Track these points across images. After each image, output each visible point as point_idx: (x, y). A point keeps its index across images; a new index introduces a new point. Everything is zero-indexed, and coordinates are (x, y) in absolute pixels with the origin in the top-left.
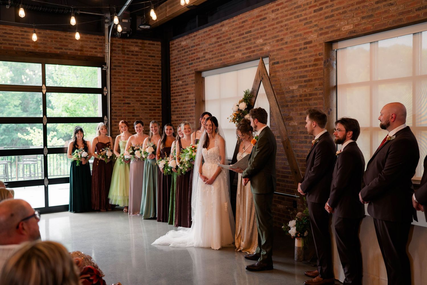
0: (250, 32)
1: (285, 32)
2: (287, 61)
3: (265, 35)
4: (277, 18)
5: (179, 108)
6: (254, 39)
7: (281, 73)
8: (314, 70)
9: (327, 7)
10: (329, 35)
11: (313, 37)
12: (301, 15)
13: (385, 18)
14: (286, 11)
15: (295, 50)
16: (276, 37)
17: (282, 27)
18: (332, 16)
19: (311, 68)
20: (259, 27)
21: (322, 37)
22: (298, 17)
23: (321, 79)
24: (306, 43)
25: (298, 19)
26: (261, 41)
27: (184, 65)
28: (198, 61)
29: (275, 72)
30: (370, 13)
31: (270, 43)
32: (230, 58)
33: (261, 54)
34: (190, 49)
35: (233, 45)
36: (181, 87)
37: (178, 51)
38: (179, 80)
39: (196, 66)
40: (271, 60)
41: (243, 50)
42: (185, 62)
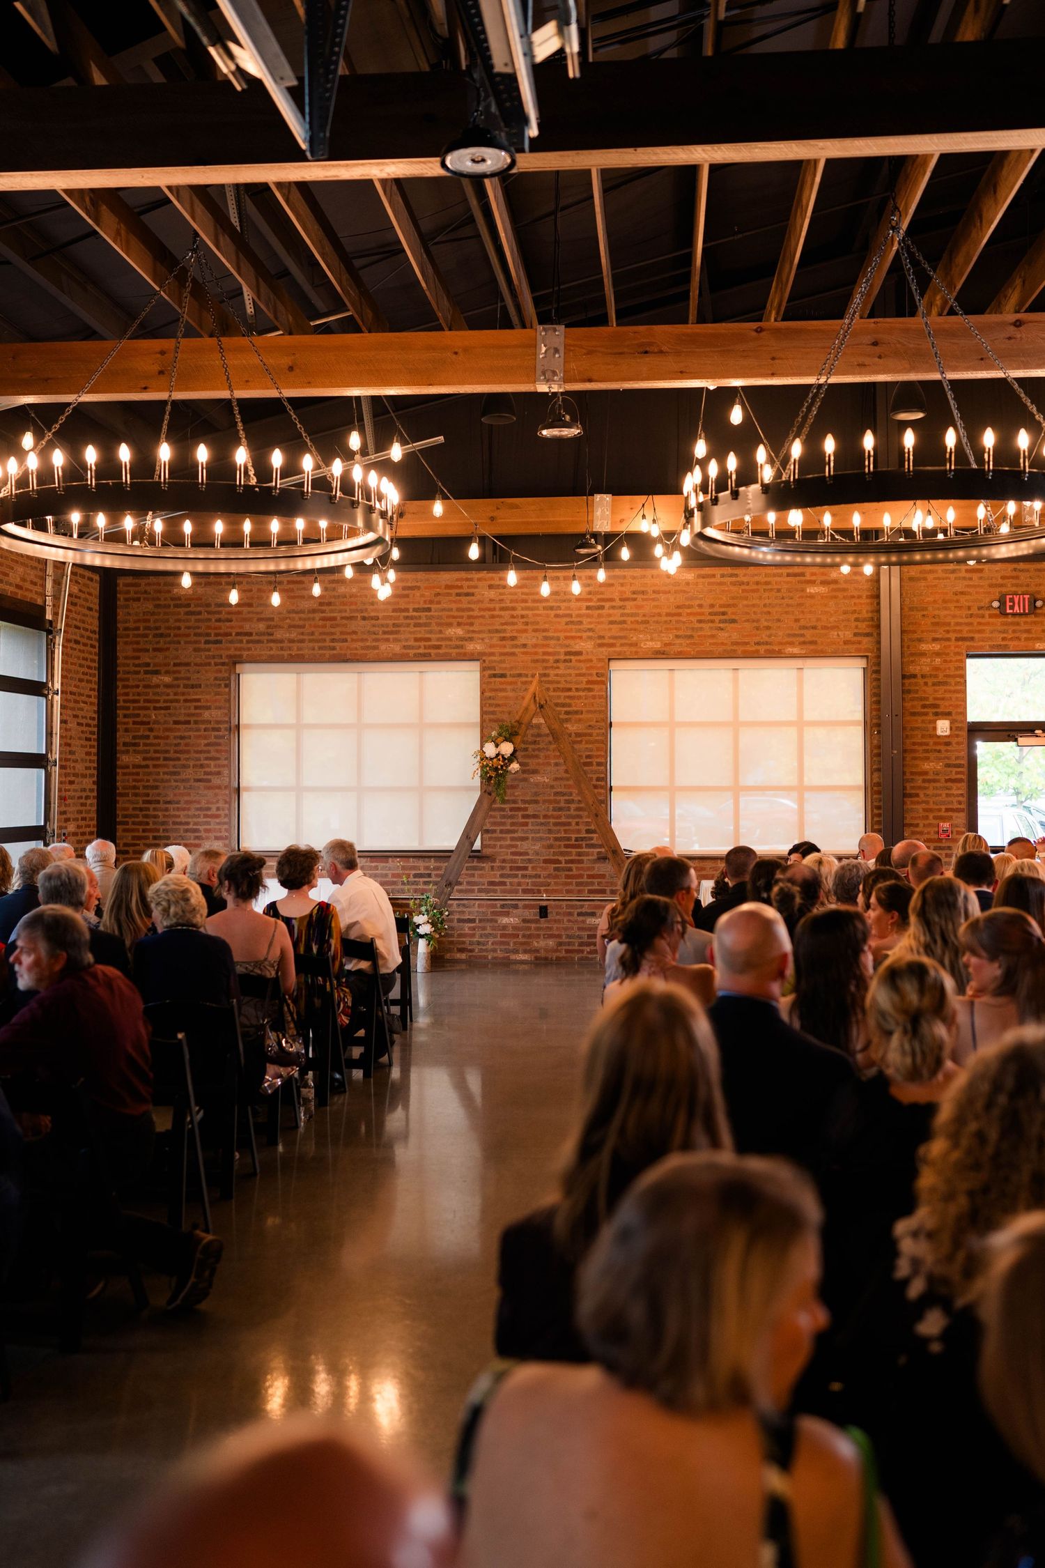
0: (429, 610)
1: (521, 627)
2: (526, 675)
3: (472, 624)
4: (502, 600)
5: (156, 737)
6: (439, 624)
7: (511, 694)
8: (584, 697)
9: (613, 607)
10: (618, 649)
11: (586, 646)
12: (559, 608)
13: (710, 644)
14: (522, 594)
15: (544, 661)
16: (497, 631)
17: (513, 617)
18: (624, 622)
19: (581, 693)
20: (454, 606)
21: (603, 649)
23: (600, 712)
24: (567, 653)
25: (553, 613)
26: (459, 632)
27: (182, 640)
28: (245, 639)
29: (496, 690)
30: (689, 633)
31: (483, 639)
32: (363, 648)
33: (458, 654)
34: (213, 608)
35: (374, 626)
36: (169, 691)
37: (157, 606)
38: (157, 672)
39: (236, 649)
40: (483, 669)
41: (407, 640)
42: (188, 635)
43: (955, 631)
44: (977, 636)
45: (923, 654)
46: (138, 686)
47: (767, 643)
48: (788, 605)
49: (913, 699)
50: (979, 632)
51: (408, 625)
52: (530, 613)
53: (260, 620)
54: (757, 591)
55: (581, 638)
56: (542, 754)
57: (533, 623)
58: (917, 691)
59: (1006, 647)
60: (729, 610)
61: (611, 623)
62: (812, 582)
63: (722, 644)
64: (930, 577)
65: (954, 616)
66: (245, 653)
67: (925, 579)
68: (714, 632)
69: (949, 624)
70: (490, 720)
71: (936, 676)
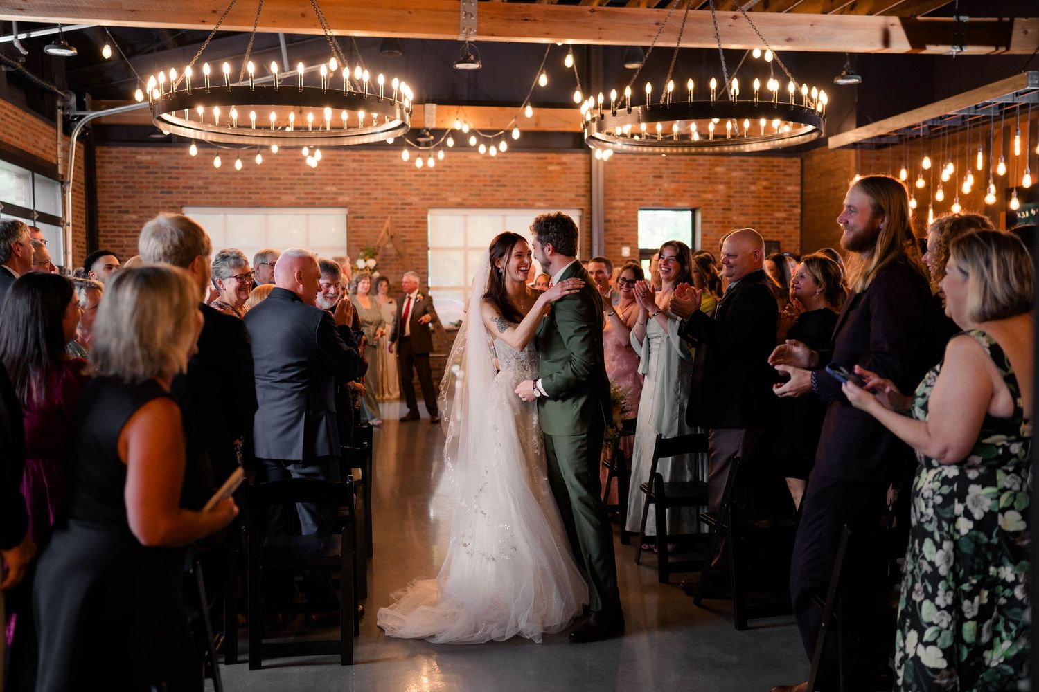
0: (314, 174)
1: (374, 187)
2: (377, 217)
3: (342, 184)
4: (361, 170)
6: (320, 184)
7: (367, 229)
8: (415, 231)
9: (431, 176)
10: (433, 202)
11: (414, 199)
12: (397, 175)
15: (389, 208)
16: (358, 189)
17: (368, 180)
18: (438, 185)
19: (411, 229)
20: (330, 172)
21: (424, 202)
22: (393, 175)
23: (422, 241)
24: (402, 204)
25: (393, 178)
26: (334, 189)
27: (145, 191)
28: (189, 191)
29: (358, 227)
30: (478, 192)
31: (349, 194)
32: (271, 198)
33: (333, 203)
34: (166, 170)
35: (277, 184)
36: (136, 225)
37: (125, 167)
38: (127, 212)
39: (183, 198)
40: (350, 213)
41: (299, 194)
42: (148, 188)
43: (633, 195)
44: (645, 198)
45: (615, 208)
46: (113, 221)
47: (525, 200)
48: (538, 177)
49: (609, 235)
50: (647, 195)
51: (300, 184)
52: (379, 178)
53: (199, 178)
54: (519, 167)
55: (411, 194)
56: (388, 267)
57: (381, 185)
58: (611, 230)
59: (660, 205)
60: (502, 179)
61: (431, 185)
62: (551, 163)
63: (498, 200)
64: (619, 162)
65: (632, 186)
66: (189, 200)
67: (616, 163)
68: (493, 192)
69: (629, 190)
70: (355, 246)
71: (622, 221)
